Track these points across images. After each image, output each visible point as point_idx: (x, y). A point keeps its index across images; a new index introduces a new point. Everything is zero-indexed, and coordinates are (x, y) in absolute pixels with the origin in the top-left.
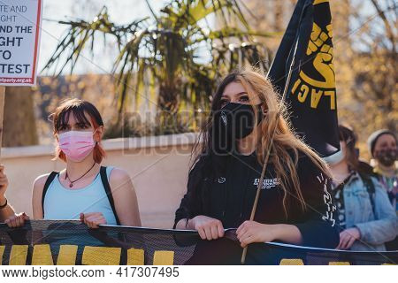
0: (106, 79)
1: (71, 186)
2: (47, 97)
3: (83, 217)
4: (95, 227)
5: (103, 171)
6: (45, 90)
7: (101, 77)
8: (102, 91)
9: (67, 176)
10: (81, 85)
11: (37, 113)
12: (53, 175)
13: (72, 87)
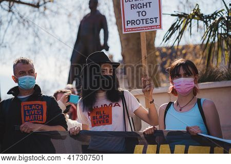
0: (198, 47)
1: (180, 110)
2: (164, 59)
3: (188, 128)
4: (195, 134)
5: (199, 101)
6: (163, 55)
7: (195, 47)
8: (196, 55)
9: (178, 104)
10: (184, 52)
11: (159, 68)
12: (170, 103)
13: (179, 53)
